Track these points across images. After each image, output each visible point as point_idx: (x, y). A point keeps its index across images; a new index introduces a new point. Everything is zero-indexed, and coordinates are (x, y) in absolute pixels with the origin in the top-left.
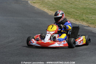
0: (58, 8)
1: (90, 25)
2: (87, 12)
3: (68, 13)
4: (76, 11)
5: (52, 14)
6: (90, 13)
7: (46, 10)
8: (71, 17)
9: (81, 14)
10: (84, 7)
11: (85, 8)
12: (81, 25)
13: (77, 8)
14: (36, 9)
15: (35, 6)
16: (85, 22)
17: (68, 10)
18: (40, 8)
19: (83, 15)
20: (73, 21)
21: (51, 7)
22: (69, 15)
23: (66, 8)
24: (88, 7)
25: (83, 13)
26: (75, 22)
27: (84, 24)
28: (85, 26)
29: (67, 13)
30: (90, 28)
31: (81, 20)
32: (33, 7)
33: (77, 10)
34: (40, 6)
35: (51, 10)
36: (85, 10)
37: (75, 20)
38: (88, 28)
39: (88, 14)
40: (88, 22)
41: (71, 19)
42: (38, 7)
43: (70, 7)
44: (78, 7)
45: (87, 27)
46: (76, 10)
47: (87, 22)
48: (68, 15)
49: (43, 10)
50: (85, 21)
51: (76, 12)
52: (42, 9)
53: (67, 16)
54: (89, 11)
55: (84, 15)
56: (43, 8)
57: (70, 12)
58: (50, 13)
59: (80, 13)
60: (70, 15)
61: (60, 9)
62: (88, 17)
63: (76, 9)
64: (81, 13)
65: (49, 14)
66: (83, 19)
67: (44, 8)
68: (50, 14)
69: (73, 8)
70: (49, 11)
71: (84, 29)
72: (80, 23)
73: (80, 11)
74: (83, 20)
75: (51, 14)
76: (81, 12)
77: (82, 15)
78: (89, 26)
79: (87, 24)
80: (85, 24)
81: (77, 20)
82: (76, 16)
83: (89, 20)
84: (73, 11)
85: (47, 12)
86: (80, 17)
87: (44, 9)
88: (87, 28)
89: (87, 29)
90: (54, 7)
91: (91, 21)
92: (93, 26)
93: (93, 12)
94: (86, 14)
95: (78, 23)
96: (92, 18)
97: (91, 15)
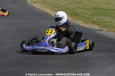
0: (63, 8)
1: (102, 28)
2: (98, 13)
3: (75, 15)
4: (85, 12)
6: (102, 14)
7: (48, 10)
8: (79, 19)
9: (91, 15)
10: (95, 7)
11: (95, 9)
13: (86, 9)
14: (37, 9)
15: (36, 7)
16: (96, 25)
17: (75, 11)
18: (41, 9)
19: (93, 16)
20: (82, 24)
21: (55, 7)
22: (77, 17)
23: (73, 8)
25: (93, 14)
26: (84, 25)
28: (96, 30)
30: (102, 32)
31: (92, 23)
33: (86, 10)
34: (42, 7)
35: (55, 11)
37: (84, 23)
39: (99, 16)
40: (99, 25)
42: (39, 7)
43: (78, 7)
44: (88, 7)
46: (85, 11)
47: (99, 24)
48: (75, 17)
49: (45, 11)
51: (84, 13)
52: (44, 10)
54: (100, 12)
56: (46, 9)
57: (77, 12)
59: (89, 14)
61: (66, 10)
62: (100, 19)
63: (84, 9)
65: (53, 16)
69: (82, 8)
70: (52, 12)
71: (96, 33)
72: (91, 26)
73: (89, 12)
74: (94, 22)
76: (91, 13)
78: (101, 30)
79: (98, 28)
80: (96, 27)
81: (86, 22)
82: (85, 18)
83: (101, 22)
84: (82, 12)
85: (50, 13)
86: (90, 19)
87: (46, 10)
88: (99, 32)
89: (98, 33)
90: (58, 7)
91: (103, 23)
92: (105, 30)
93: (106, 13)
94: (97, 15)
95: (87, 26)
96: (104, 20)
97: (103, 16)
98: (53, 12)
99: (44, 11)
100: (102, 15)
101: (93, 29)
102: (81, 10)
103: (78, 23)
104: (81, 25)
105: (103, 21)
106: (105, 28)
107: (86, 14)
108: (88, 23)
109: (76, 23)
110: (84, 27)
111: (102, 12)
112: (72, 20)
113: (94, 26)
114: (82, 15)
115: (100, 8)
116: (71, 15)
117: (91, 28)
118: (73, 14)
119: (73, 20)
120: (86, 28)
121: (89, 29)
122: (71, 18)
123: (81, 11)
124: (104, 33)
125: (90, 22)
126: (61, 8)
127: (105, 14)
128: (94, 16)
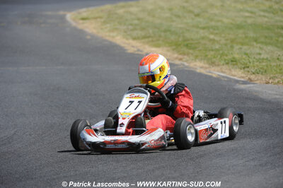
0: (156, 30)
1: (253, 77)
2: (246, 37)
3: (187, 45)
4: (212, 37)
5: (138, 50)
6: (256, 41)
7: (118, 38)
8: (196, 57)
9: (226, 45)
11: (239, 27)
12: (226, 77)
14: (88, 37)
15: (87, 30)
16: (238, 70)
17: (187, 35)
18: (100, 35)
19: (232, 47)
20: (201, 67)
21: (135, 29)
22: (191, 51)
23: (181, 28)
24: (250, 21)
25: (232, 41)
26: (208, 70)
27: (235, 76)
28: (237, 82)
29: (184, 45)
30: (252, 85)
31: (227, 64)
32: (81, 31)
33: (216, 32)
34: (102, 29)
35: (134, 39)
36: (241, 31)
37: (207, 66)
38: (248, 85)
39: (248, 45)
40: (246, 69)
41: (195, 63)
42: (94, 31)
43: (193, 26)
44: (219, 24)
45: (244, 83)
46: (212, 33)
47: (245, 67)
48: (185, 49)
49: (110, 39)
50: (240, 66)
51: (210, 40)
52: (107, 38)
53: (184, 54)
54: (251, 34)
55: (237, 47)
56: (112, 34)
57: (192, 39)
58: (133, 47)
59: (223, 41)
60: (194, 48)
61: (163, 34)
62: (248, 52)
63: (211, 30)
64: (229, 42)
65: (129, 51)
66: (234, 58)
67: (114, 34)
68: (131, 50)
69: (204, 28)
70: (127, 42)
71: (234, 90)
72: (222, 72)
73: (223, 35)
75: (136, 49)
76: (227, 40)
77: (229, 46)
78: (250, 81)
79: (243, 75)
80: (237, 74)
81: (213, 64)
82: (212, 53)
83: (251, 60)
84: (203, 38)
85: (123, 45)
86: (222, 55)
87: (113, 37)
88: (243, 87)
89: (242, 90)
90: (143, 29)
91: (257, 63)
92: (261, 79)
93: (266, 37)
94: (242, 44)
95: (215, 72)
96: (260, 54)
97: (259, 45)
98: (131, 41)
99: (107, 41)
100: (255, 44)
101: (230, 80)
102: (202, 31)
103: (192, 65)
104: (198, 71)
105: (258, 57)
106: (260, 76)
107: (213, 41)
108: (218, 65)
109: (186, 67)
110: (206, 75)
111: (255, 36)
112: (176, 58)
113: (233, 73)
114: (205, 44)
115: (251, 25)
116: (174, 47)
117: (223, 77)
118: (180, 45)
119: (181, 59)
120: (211, 77)
121: (218, 79)
122: (176, 55)
123: (202, 35)
124: (257, 89)
125: (223, 62)
126: (151, 31)
127: (262, 40)
128: (235, 45)
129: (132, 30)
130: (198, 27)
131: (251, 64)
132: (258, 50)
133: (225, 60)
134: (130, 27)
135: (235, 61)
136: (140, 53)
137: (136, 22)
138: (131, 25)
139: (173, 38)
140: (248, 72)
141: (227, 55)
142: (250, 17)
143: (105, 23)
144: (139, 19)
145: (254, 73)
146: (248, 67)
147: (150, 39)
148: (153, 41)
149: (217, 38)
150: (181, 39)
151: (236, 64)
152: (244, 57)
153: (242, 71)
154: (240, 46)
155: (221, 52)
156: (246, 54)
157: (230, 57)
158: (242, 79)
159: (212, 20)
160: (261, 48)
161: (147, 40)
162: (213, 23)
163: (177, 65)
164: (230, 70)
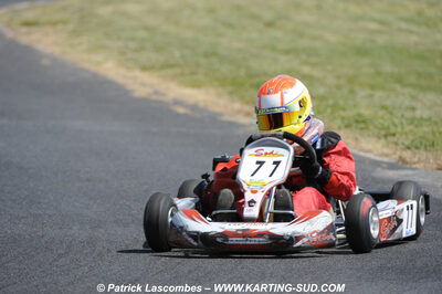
129: (136, 50)
130: (273, 49)
131: (399, 129)
132: (407, 102)
133: (343, 119)
134: (132, 45)
135: (363, 122)
136: (160, 98)
137: (142, 34)
138: (133, 39)
139: (225, 69)
140: (396, 144)
141: (344, 109)
142: (380, 32)
143: (75, 33)
144: (147, 28)
145: (409, 148)
146: (394, 135)
147: (178, 70)
148: (182, 74)
149: (317, 73)
150: (242, 72)
151: (367, 128)
152: (381, 113)
153: (383, 141)
154: (367, 91)
155: (331, 102)
156: (383, 107)
157: (350, 113)
158: (386, 160)
159: (302, 35)
160: (413, 98)
161: (170, 72)
162: (304, 43)
163: (242, 126)
164: (356, 139)
